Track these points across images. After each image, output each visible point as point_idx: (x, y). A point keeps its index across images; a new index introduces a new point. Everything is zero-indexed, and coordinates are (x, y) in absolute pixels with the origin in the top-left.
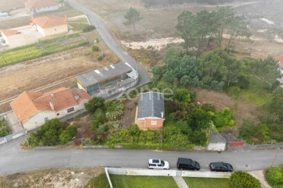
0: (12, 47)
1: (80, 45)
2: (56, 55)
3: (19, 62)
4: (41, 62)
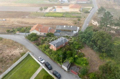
0: (57, 12)
1: (76, 17)
2: (66, 18)
3: (54, 17)
4: (59, 19)
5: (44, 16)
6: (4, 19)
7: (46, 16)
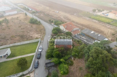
5: (90, 18)
6: (58, 12)
7: (92, 18)
